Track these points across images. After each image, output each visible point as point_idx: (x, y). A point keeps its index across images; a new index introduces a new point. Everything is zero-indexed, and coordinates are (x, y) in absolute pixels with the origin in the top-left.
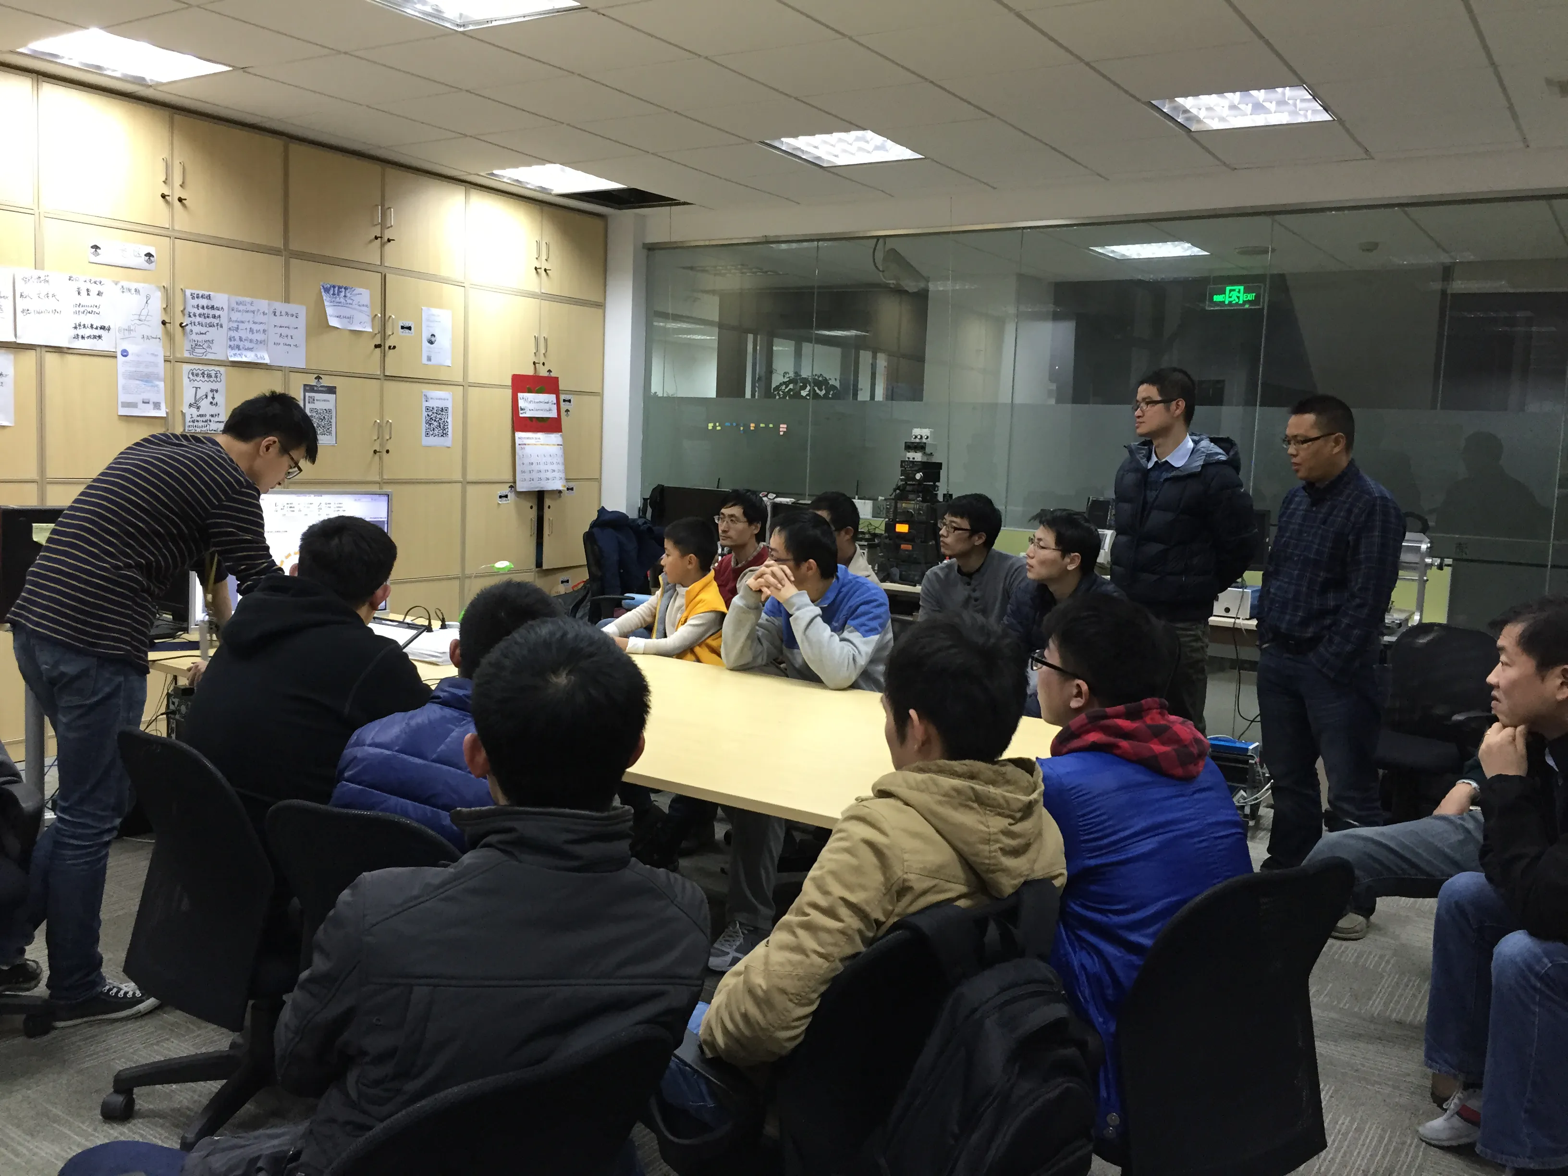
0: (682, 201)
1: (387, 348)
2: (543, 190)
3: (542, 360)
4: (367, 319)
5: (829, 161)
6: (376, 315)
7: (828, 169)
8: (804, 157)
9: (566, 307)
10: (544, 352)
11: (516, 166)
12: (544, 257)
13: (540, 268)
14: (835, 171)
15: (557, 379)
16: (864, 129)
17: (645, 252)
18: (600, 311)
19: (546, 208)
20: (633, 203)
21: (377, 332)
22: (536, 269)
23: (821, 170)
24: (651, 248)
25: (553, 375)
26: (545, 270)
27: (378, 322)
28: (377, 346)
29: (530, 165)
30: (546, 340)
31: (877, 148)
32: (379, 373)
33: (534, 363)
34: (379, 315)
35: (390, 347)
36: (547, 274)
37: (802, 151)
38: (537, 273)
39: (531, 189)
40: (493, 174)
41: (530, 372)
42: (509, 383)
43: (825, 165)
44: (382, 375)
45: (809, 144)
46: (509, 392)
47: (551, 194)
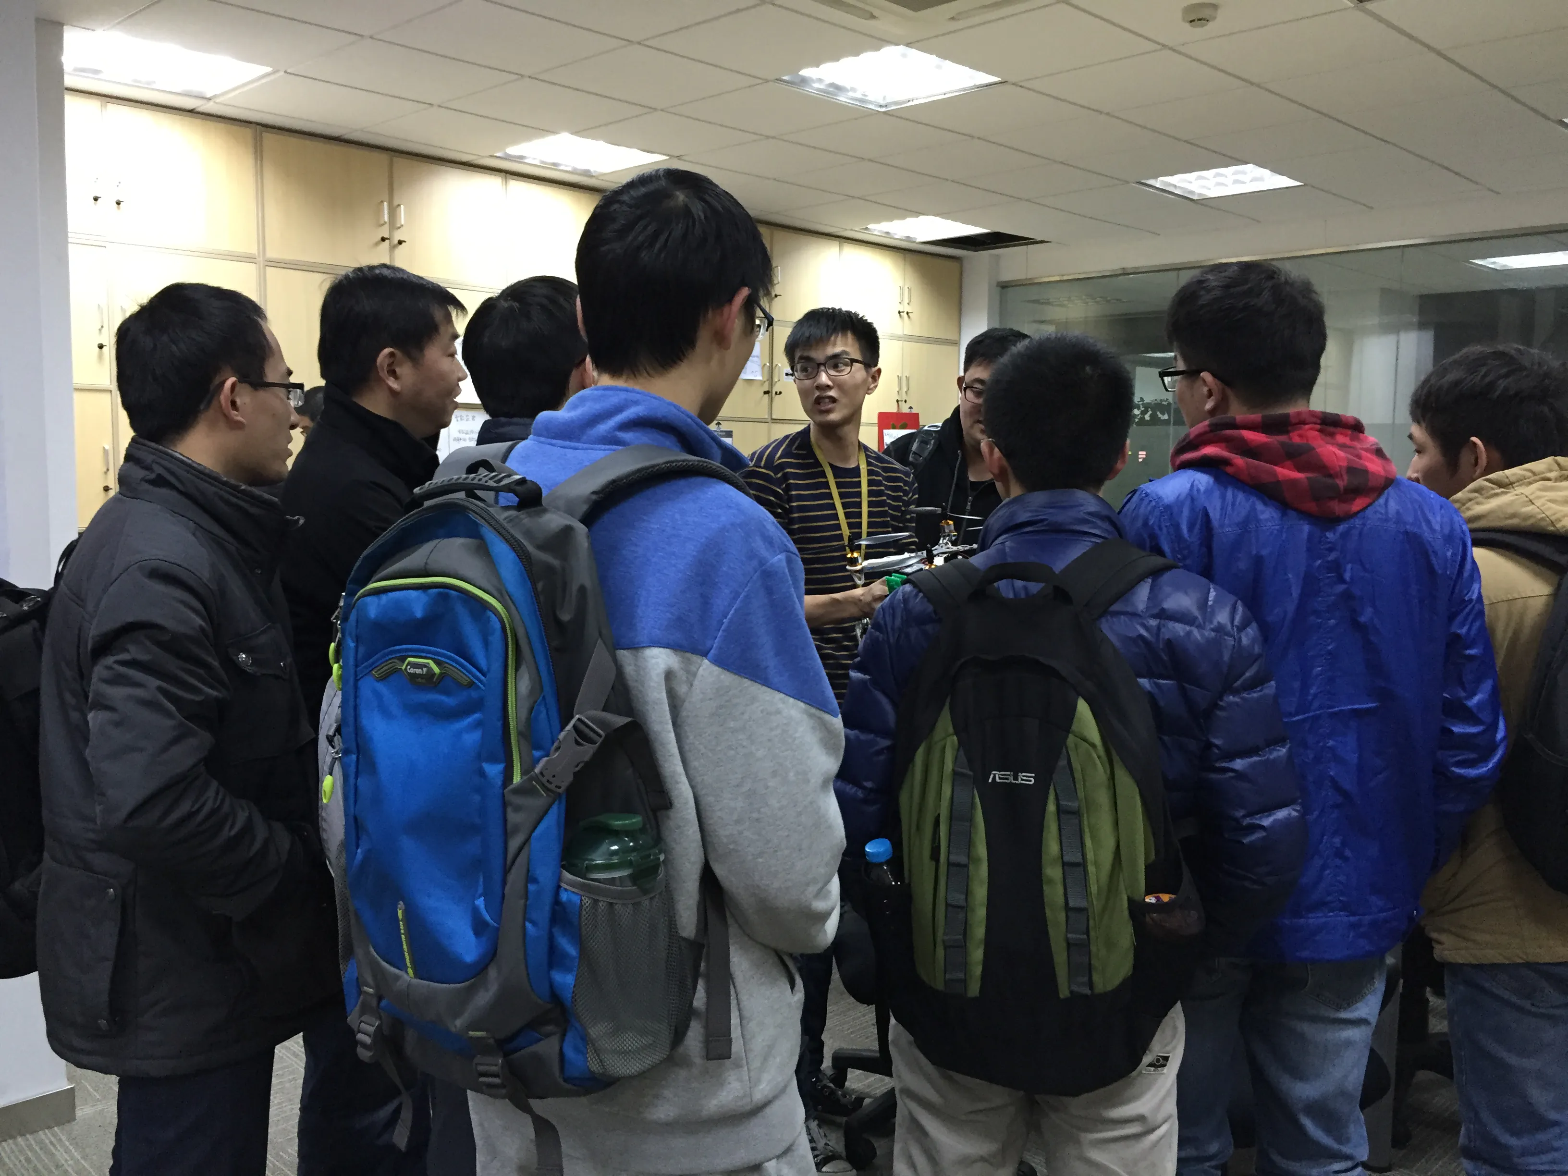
0: (1039, 239)
1: (774, 393)
2: (908, 239)
3: (904, 398)
4: (759, 369)
5: (1200, 194)
6: (765, 365)
7: (1201, 201)
8: (1176, 192)
9: (925, 346)
10: (905, 390)
11: (890, 219)
12: (906, 301)
13: (903, 312)
14: (1205, 203)
15: (917, 415)
16: (1247, 163)
17: (999, 289)
18: (957, 348)
19: (909, 255)
20: (989, 244)
21: (765, 380)
22: (899, 312)
23: (1191, 203)
24: (1004, 286)
25: (914, 411)
26: (907, 313)
27: (766, 370)
28: (766, 393)
29: (903, 217)
30: (908, 379)
31: (1254, 180)
32: (766, 417)
33: (898, 401)
34: (768, 364)
35: (776, 393)
36: (909, 317)
37: (1175, 186)
38: (900, 315)
39: (897, 239)
40: (867, 229)
41: (894, 410)
42: (876, 421)
43: (1195, 198)
44: (770, 419)
45: (1185, 181)
46: (876, 429)
47: (915, 242)
